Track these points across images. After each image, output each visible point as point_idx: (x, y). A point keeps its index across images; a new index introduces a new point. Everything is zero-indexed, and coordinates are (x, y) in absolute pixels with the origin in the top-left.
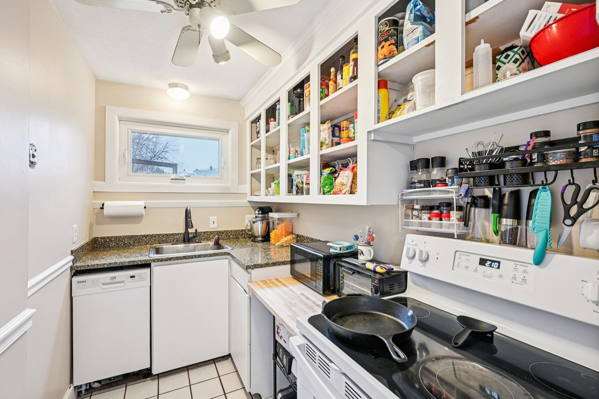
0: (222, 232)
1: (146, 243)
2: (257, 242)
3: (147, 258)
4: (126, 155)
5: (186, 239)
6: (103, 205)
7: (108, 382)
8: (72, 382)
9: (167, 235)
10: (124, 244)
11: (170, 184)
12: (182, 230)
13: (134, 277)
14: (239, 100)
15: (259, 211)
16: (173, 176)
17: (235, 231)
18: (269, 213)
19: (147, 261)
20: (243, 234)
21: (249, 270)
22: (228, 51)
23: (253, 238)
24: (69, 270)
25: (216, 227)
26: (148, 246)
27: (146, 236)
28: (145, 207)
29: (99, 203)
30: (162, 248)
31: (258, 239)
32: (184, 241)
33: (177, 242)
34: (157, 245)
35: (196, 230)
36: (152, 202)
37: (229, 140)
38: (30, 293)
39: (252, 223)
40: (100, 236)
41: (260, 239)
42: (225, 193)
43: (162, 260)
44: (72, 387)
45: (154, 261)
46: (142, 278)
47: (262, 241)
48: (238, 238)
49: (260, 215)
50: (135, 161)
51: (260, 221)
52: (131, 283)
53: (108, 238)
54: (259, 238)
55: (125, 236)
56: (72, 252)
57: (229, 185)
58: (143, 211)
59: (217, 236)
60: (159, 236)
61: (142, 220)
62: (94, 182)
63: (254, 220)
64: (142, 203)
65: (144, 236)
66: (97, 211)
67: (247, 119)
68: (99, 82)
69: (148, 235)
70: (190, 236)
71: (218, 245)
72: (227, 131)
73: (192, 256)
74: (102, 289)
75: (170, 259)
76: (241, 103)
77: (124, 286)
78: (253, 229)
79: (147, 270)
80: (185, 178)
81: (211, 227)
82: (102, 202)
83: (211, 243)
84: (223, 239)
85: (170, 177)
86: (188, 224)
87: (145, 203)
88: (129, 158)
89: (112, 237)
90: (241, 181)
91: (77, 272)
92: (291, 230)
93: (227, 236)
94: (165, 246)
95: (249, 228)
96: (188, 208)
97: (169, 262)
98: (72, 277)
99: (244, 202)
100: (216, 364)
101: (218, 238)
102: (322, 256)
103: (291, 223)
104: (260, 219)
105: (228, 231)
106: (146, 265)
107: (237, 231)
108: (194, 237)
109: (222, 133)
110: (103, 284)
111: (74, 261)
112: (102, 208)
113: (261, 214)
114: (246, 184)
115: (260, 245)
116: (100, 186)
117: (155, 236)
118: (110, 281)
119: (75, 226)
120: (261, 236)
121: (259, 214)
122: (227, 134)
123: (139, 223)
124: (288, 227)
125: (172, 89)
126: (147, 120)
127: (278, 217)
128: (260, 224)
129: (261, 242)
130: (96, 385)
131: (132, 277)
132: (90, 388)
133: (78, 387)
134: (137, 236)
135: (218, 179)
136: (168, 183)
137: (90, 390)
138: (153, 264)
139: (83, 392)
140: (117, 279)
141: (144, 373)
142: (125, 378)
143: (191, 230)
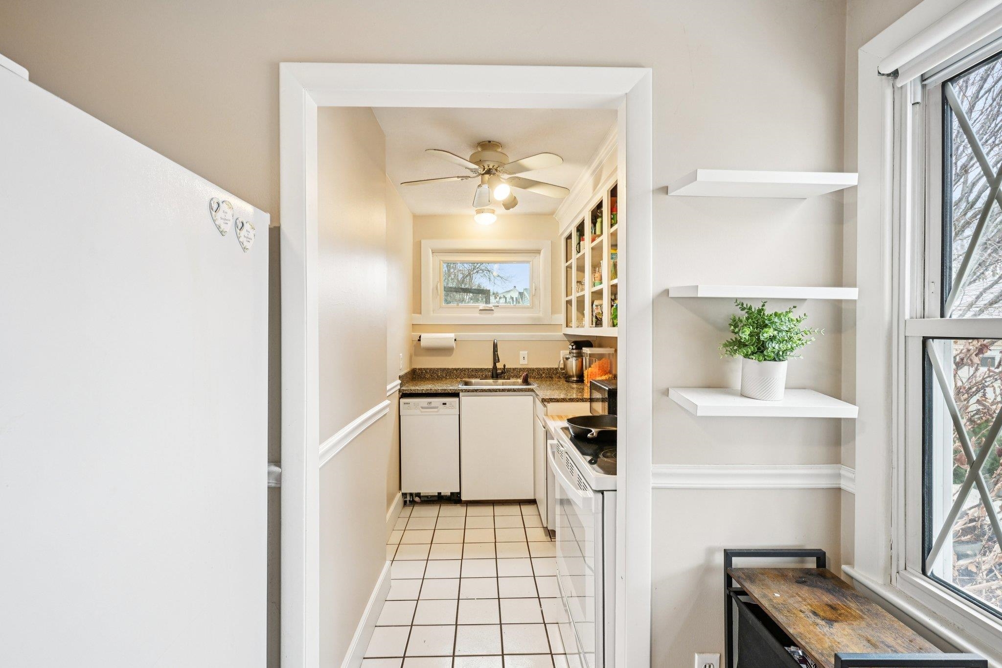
0: (533, 370)
1: (457, 377)
2: (572, 382)
3: (456, 388)
4: (439, 287)
5: (494, 375)
6: (420, 337)
7: (426, 499)
8: (400, 489)
9: (476, 370)
10: (438, 376)
11: (479, 315)
12: (491, 366)
14: (552, 213)
15: (572, 346)
16: (481, 307)
17: (548, 369)
18: (583, 348)
19: (456, 390)
20: (557, 373)
21: (546, 403)
22: (515, 198)
23: (567, 378)
24: (398, 392)
25: (526, 363)
26: (459, 379)
27: (457, 370)
28: (455, 340)
29: (416, 336)
30: (471, 382)
31: (573, 379)
32: (493, 377)
33: (486, 378)
34: (467, 380)
35: (504, 366)
36: (463, 335)
37: (541, 261)
38: (388, 394)
39: (565, 359)
40: (418, 367)
41: (575, 379)
42: (536, 325)
43: (468, 391)
44: (401, 493)
45: (462, 391)
46: (453, 407)
47: (577, 382)
48: (552, 378)
49: (574, 351)
51: (574, 358)
52: (443, 410)
53: (424, 369)
54: (574, 377)
55: (438, 369)
56: (400, 377)
57: (541, 315)
58: (453, 344)
59: (525, 373)
60: (468, 370)
61: (452, 353)
62: (413, 315)
63: (567, 356)
64: (453, 335)
65: (455, 369)
66: (415, 343)
67: (562, 234)
68: (417, 218)
69: (458, 369)
70: (499, 371)
71: (526, 381)
72: (538, 252)
73: (496, 389)
74: (422, 412)
75: (476, 391)
76: (554, 216)
77: (437, 412)
78: (567, 367)
79: (456, 400)
80: (493, 308)
81: (521, 363)
82: (419, 334)
83: (520, 381)
84: (534, 378)
85: (479, 308)
86: (496, 359)
87: (455, 335)
88: (441, 289)
89: (427, 369)
90: (554, 311)
91: (404, 395)
92: (609, 369)
93: (538, 374)
94: (473, 381)
95: (562, 366)
96: (495, 341)
97: (475, 393)
98: (400, 399)
99: (559, 334)
100: (521, 506)
101: (527, 375)
102: (607, 389)
103: (609, 361)
104: (575, 355)
105: (540, 368)
106: (455, 395)
107: (550, 369)
108: (502, 373)
109: (534, 254)
110: (422, 408)
111: (401, 385)
112: (419, 340)
113: (576, 349)
114: (561, 313)
115: (575, 386)
116: (419, 319)
117: (465, 370)
118: (427, 406)
119: (401, 354)
120: (576, 375)
121: (573, 349)
122: (538, 255)
123: (450, 355)
124: (605, 366)
125: (479, 215)
126: (457, 250)
127: (589, 352)
128: (574, 361)
129: (575, 383)
130: (417, 499)
131: (444, 404)
132: (413, 500)
133: (404, 495)
134: (448, 369)
135: (528, 308)
136: (477, 314)
137: (413, 503)
138: (461, 394)
139: (408, 502)
140: (433, 405)
141: (455, 499)
142: (439, 500)
143: (499, 366)
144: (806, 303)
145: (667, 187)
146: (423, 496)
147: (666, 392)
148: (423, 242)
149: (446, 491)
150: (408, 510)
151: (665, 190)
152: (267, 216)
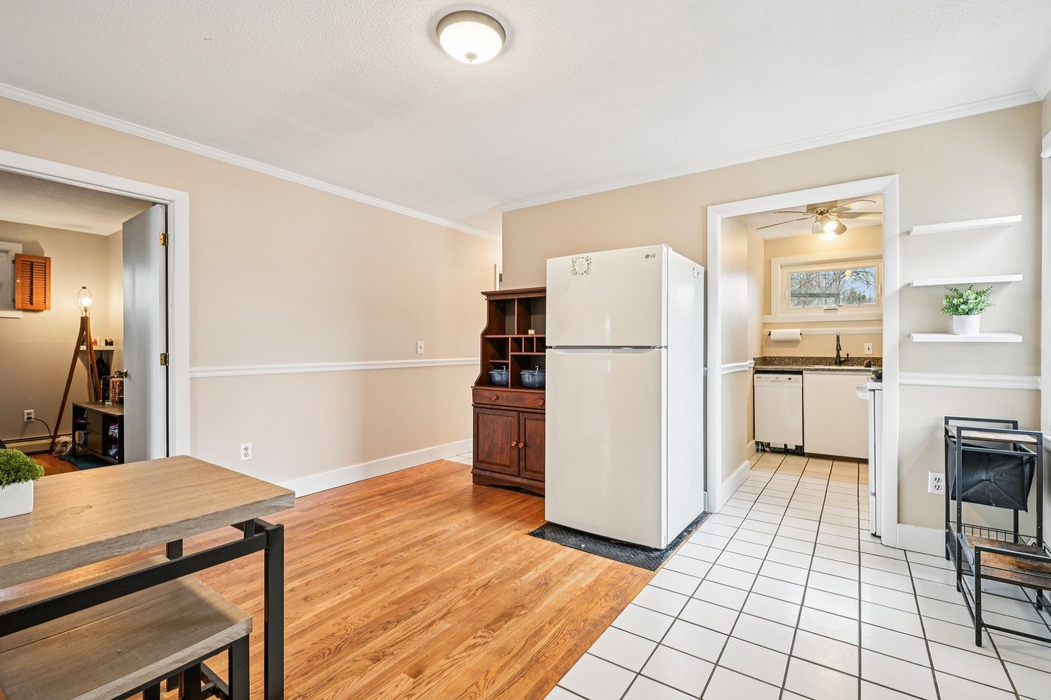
0: (878, 359)
3: (800, 368)
4: (786, 294)
5: (838, 362)
6: (770, 332)
7: (774, 449)
8: (754, 438)
9: (820, 358)
10: (785, 363)
11: (823, 314)
12: (834, 355)
13: (791, 379)
16: (826, 307)
22: (844, 226)
24: (753, 368)
25: (871, 353)
26: (802, 362)
27: (802, 358)
28: (801, 334)
29: (767, 331)
32: (836, 364)
33: (829, 364)
35: (848, 355)
36: (807, 330)
40: (768, 355)
43: (811, 370)
44: (754, 440)
45: (805, 370)
46: (797, 381)
50: (793, 295)
52: (789, 382)
53: (774, 357)
55: (785, 357)
56: (754, 359)
58: (800, 338)
59: (868, 362)
60: (813, 358)
61: (798, 345)
62: (764, 316)
64: (798, 331)
65: (800, 357)
66: (766, 337)
68: (766, 242)
69: (804, 357)
70: (842, 359)
71: (868, 367)
74: (771, 384)
75: (817, 370)
77: (783, 384)
79: (800, 375)
80: (837, 308)
81: (865, 353)
82: (769, 330)
85: (824, 308)
86: (839, 349)
87: (801, 330)
88: (788, 294)
89: (777, 357)
91: (757, 372)
96: (839, 335)
97: (816, 372)
98: (754, 373)
100: (860, 464)
106: (800, 373)
108: (845, 361)
110: (771, 381)
111: (755, 364)
112: (769, 335)
116: (769, 319)
117: (810, 358)
118: (775, 380)
119: (755, 343)
123: (796, 347)
126: (803, 263)
130: (767, 449)
131: (790, 379)
132: (763, 448)
133: (757, 443)
134: (795, 357)
135: (874, 306)
136: (822, 314)
137: (764, 451)
138: (804, 372)
139: (760, 450)
140: (780, 379)
141: (799, 451)
142: (786, 451)
143: (843, 354)
144: (1011, 285)
145: (909, 232)
146: (772, 447)
147: (909, 336)
148: (773, 260)
149: (791, 446)
150: (760, 454)
151: (908, 233)
152: (704, 268)
